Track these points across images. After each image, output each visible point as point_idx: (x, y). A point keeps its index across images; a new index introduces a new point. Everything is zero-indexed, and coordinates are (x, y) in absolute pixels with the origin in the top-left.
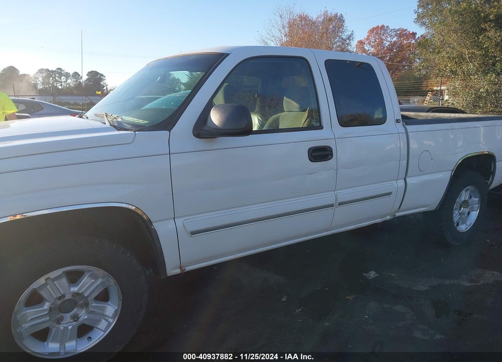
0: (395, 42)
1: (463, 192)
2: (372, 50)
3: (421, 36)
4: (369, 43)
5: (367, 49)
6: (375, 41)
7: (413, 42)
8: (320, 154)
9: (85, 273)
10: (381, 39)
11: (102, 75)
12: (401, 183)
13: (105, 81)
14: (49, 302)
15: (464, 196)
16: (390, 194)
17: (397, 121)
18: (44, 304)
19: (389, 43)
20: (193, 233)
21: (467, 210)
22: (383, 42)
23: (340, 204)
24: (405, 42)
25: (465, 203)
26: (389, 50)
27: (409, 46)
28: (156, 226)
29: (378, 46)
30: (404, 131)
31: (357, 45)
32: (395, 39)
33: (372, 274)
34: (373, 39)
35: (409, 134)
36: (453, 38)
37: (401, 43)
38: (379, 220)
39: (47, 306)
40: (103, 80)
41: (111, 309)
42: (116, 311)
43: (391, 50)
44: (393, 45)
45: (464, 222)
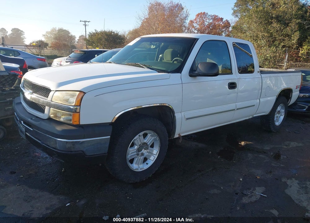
0: (211, 23)
1: (279, 107)
2: (198, 26)
3: (226, 20)
4: (196, 23)
5: (195, 26)
6: (200, 21)
7: (221, 23)
8: (232, 86)
9: (148, 134)
10: (203, 21)
11: (22, 31)
12: (258, 101)
13: (24, 36)
14: (137, 146)
15: (279, 108)
16: (254, 106)
17: (258, 72)
18: (135, 146)
19: (207, 23)
20: (187, 119)
21: (279, 115)
22: (204, 22)
23: (237, 109)
24: (217, 23)
25: (279, 112)
26: (208, 27)
27: (219, 26)
28: (176, 115)
29: (201, 24)
30: (260, 77)
31: (189, 23)
32: (211, 21)
33: (243, 143)
34: (198, 20)
35: (263, 78)
36: (254, 26)
37: (215, 24)
38: (247, 118)
39: (136, 147)
40: (22, 34)
41: (156, 151)
42: (158, 151)
43: (209, 27)
44: (210, 24)
45: (278, 121)
